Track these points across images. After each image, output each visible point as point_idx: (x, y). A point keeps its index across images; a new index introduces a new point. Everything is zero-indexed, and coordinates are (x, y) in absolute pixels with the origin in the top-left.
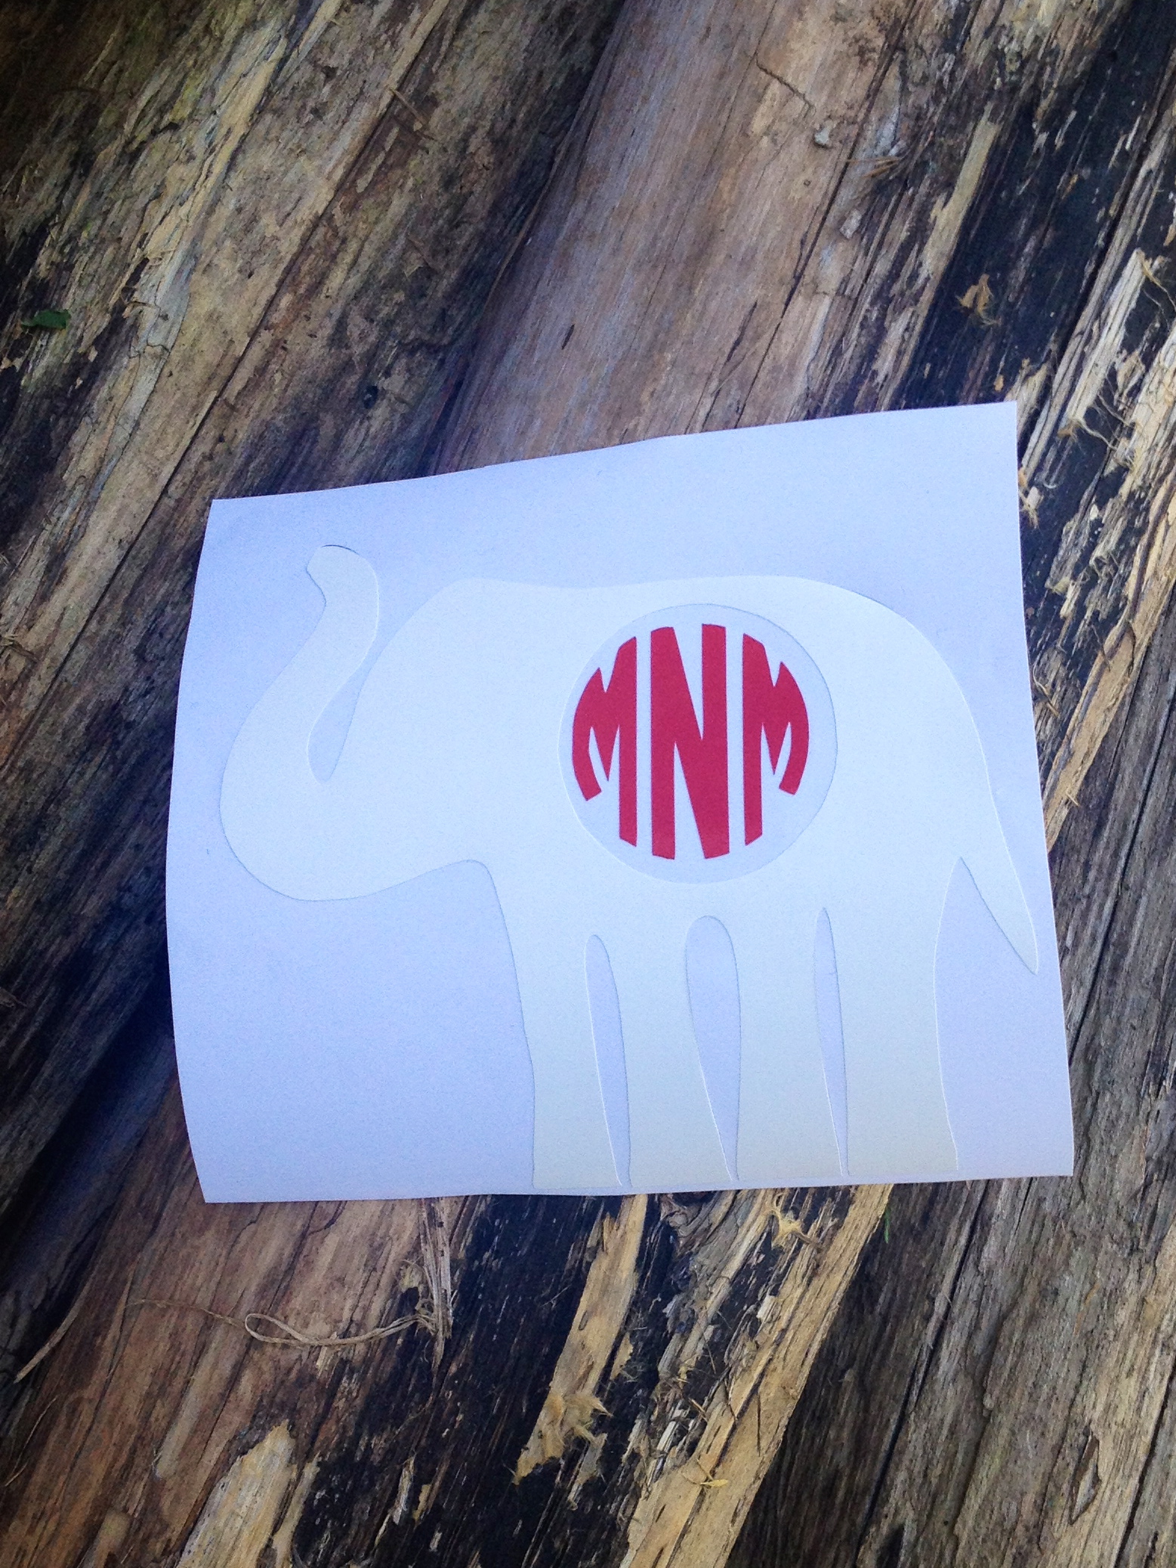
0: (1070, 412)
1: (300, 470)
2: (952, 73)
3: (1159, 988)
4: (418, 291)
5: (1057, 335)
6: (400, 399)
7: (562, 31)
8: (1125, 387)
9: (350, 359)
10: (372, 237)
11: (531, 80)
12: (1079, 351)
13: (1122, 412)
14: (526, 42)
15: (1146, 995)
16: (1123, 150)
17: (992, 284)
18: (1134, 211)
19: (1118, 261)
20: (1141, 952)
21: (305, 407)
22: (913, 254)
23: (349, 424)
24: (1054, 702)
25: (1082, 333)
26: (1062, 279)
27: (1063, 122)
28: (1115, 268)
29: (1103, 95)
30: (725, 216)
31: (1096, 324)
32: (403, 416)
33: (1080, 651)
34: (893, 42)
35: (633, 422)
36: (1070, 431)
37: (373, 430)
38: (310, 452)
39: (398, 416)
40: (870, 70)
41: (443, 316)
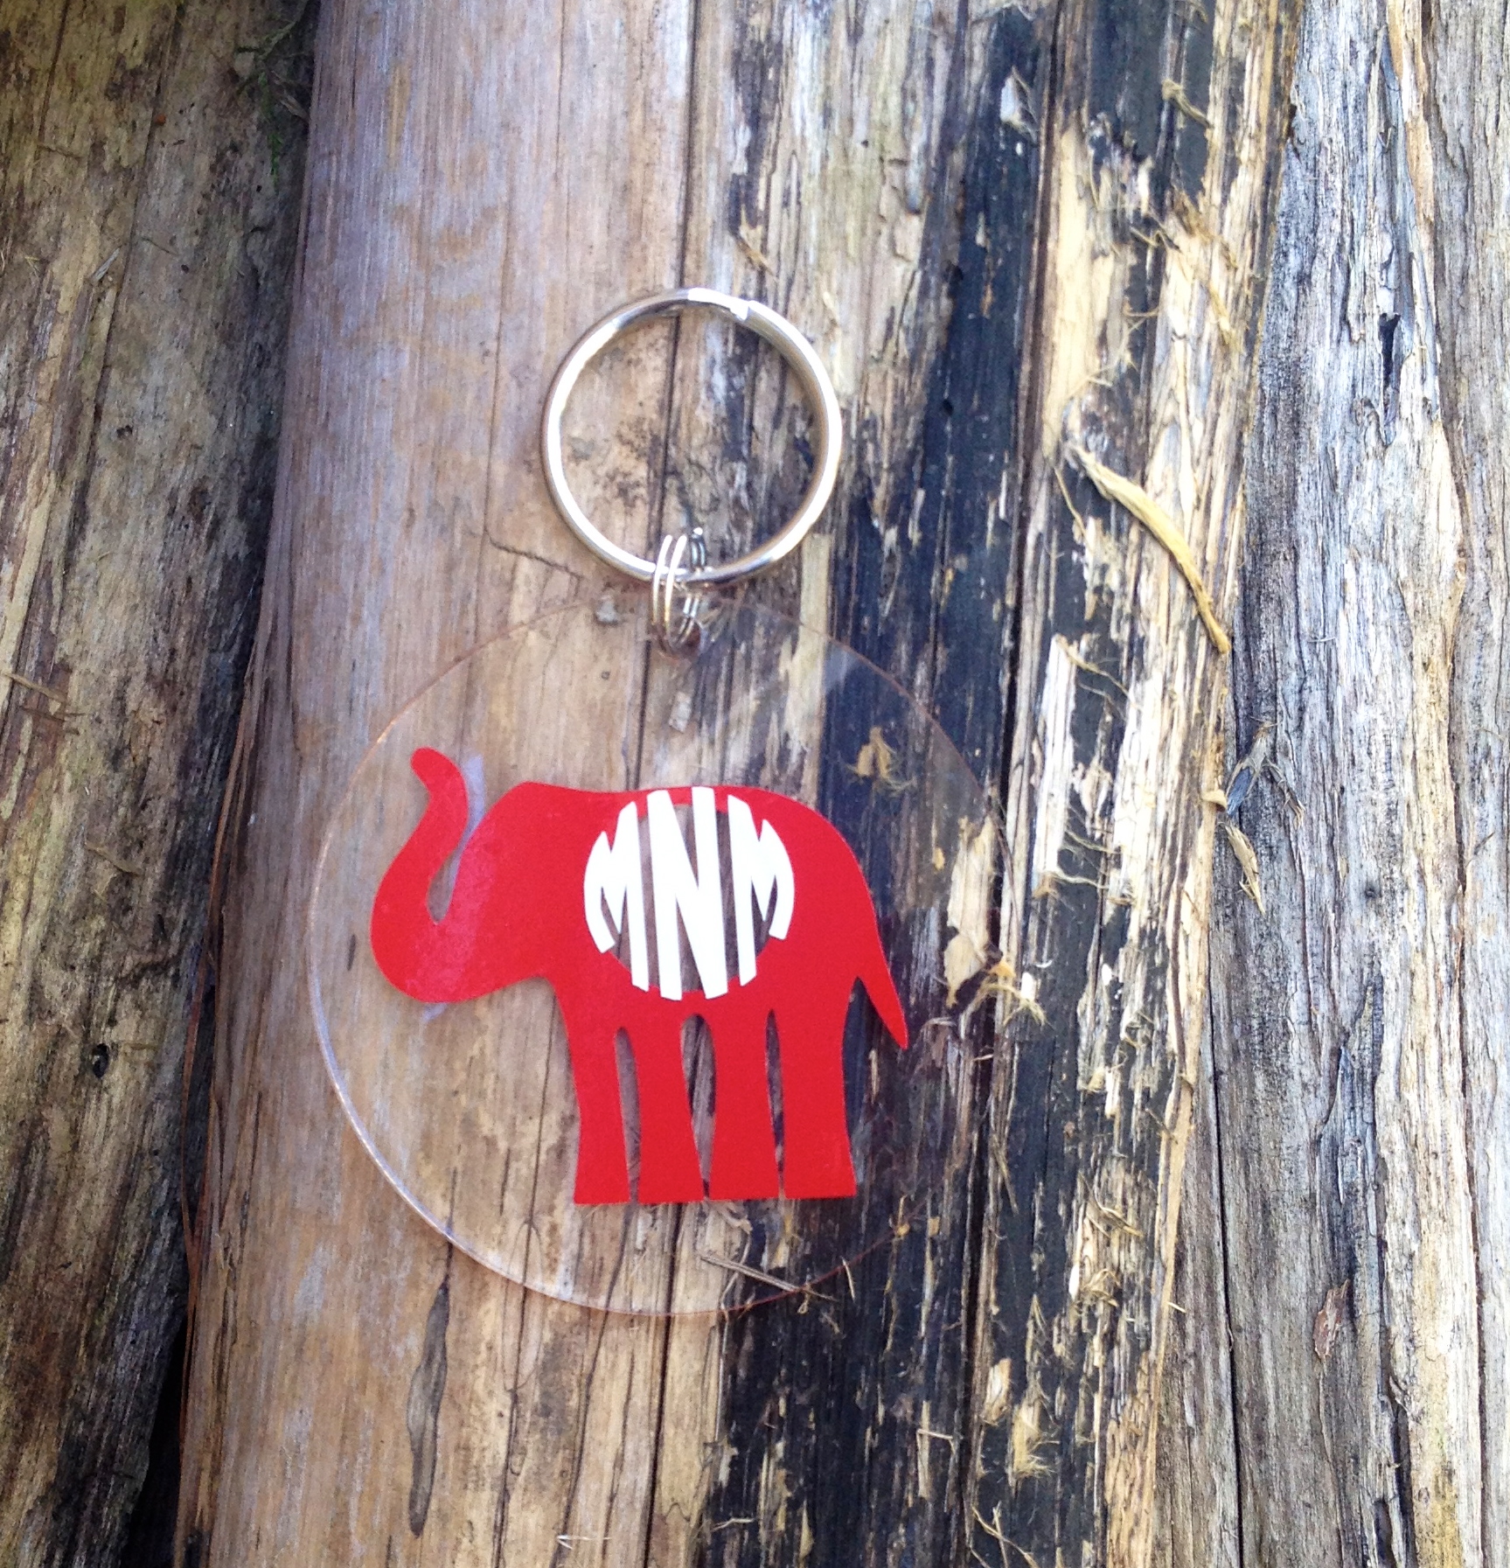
0: (1038, 866)
1: (40, 1195)
2: (749, 486)
3: (1322, 1447)
4: (120, 907)
5: (992, 776)
6: (137, 1047)
7: (199, 518)
8: (1094, 809)
9: (59, 1026)
10: (40, 866)
11: (180, 593)
12: (1025, 785)
13: (1101, 839)
14: (158, 550)
15: (1308, 1460)
16: (998, 522)
17: (889, 739)
18: (1035, 591)
19: (1036, 659)
20: (1284, 1405)
21: (20, 1115)
22: (774, 725)
23: (83, 1109)
24: (1130, 1220)
25: (1021, 763)
26: (975, 704)
27: (909, 508)
28: (1036, 665)
29: (950, 459)
30: (512, 747)
31: (1035, 745)
32: (149, 1065)
33: (1141, 1145)
34: (659, 466)
35: (476, 1046)
36: (1047, 889)
37: (116, 1101)
38: (44, 1166)
39: (142, 1071)
40: (642, 513)
41: (161, 927)
